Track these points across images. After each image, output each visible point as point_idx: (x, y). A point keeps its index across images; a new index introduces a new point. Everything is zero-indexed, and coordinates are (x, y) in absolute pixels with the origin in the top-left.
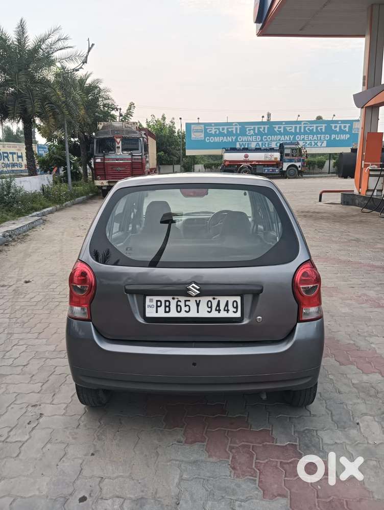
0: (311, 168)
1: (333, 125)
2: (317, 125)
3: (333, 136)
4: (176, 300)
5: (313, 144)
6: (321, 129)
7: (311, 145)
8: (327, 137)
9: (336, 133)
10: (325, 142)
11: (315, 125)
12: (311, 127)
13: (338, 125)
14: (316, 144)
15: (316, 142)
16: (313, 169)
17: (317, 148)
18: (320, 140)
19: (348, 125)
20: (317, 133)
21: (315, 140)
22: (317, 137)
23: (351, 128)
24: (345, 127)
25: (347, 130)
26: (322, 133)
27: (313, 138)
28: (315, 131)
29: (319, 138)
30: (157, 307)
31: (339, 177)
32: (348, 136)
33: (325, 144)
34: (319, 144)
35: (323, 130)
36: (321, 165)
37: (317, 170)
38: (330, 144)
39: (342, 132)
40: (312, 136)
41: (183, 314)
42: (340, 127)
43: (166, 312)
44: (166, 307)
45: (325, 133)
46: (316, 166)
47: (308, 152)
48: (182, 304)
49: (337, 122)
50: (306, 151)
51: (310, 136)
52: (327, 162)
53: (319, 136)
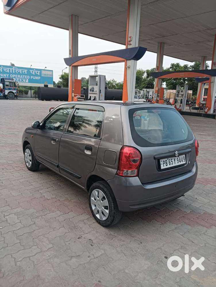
0: (21, 94)
1: (31, 71)
2: (22, 70)
3: (32, 77)
4: (168, 160)
5: (21, 80)
6: (25, 72)
7: (20, 81)
8: (28, 77)
9: (33, 75)
10: (27, 80)
11: (21, 70)
12: (19, 70)
13: (34, 71)
14: (22, 80)
15: (22, 79)
16: (22, 94)
17: (23, 83)
18: (25, 78)
19: (39, 72)
20: (22, 74)
21: (22, 78)
22: (23, 76)
23: (41, 73)
24: (37, 72)
25: (39, 74)
26: (25, 75)
27: (20, 77)
28: (21, 73)
29: (24, 77)
30: (164, 164)
31: (39, 100)
32: (39, 78)
33: (27, 81)
34: (24, 81)
35: (26, 73)
36: (26, 93)
37: (24, 95)
38: (31, 81)
39: (36, 75)
40: (20, 76)
41: (171, 166)
42: (35, 72)
43: (166, 166)
44: (166, 163)
45: (27, 75)
46: (24, 93)
47: (19, 85)
48: (170, 161)
49: (33, 69)
50: (18, 84)
51: (18, 75)
52: (30, 91)
53: (24, 76)
